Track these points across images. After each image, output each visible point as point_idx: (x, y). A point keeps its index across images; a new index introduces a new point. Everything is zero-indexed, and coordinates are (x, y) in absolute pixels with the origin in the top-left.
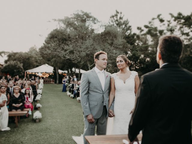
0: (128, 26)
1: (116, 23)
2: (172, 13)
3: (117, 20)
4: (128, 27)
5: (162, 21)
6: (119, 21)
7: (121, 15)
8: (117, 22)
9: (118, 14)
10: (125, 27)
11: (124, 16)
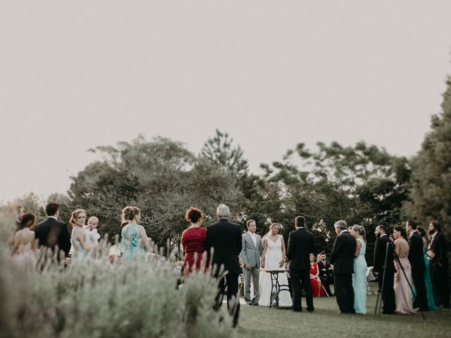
0: (240, 160)
1: (216, 156)
2: (322, 142)
3: (219, 151)
4: (240, 162)
5: (305, 155)
6: (223, 151)
7: (226, 140)
8: (218, 154)
9: (220, 138)
10: (234, 164)
11: (232, 140)
